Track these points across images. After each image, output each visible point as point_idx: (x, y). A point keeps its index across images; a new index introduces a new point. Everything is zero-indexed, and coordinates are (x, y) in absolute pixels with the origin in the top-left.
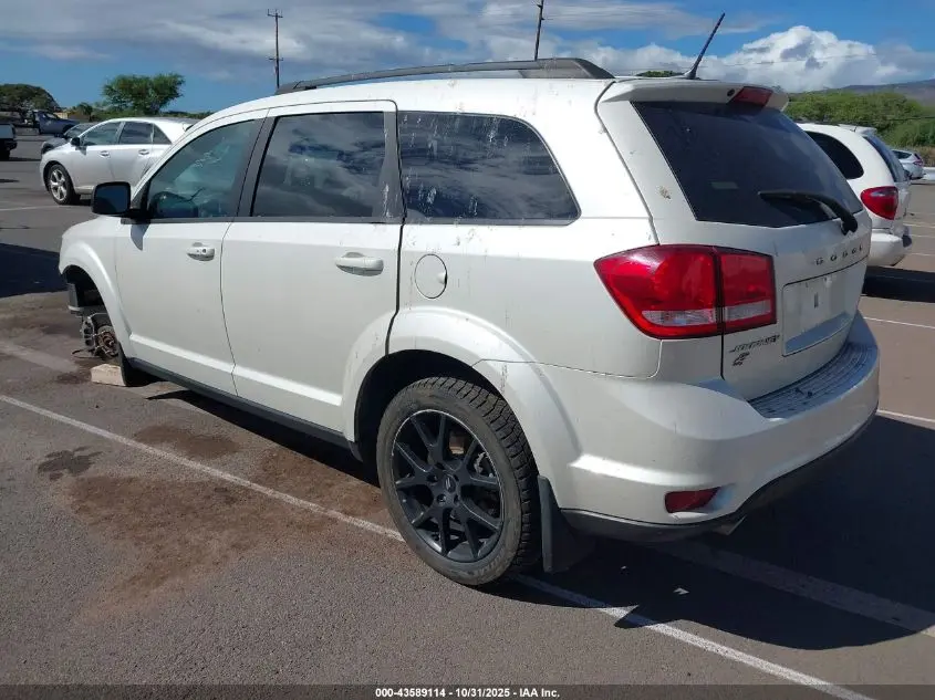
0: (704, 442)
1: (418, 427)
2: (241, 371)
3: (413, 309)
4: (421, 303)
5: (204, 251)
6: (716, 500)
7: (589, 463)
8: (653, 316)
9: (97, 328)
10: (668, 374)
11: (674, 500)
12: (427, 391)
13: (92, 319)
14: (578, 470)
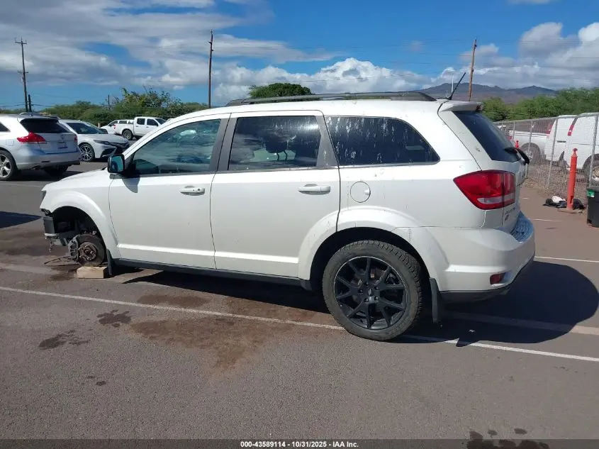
0: (506, 252)
1: (351, 266)
2: (219, 254)
3: (350, 208)
4: (354, 205)
5: (199, 190)
6: (505, 278)
7: (453, 268)
8: (481, 200)
9: (80, 244)
10: (488, 225)
11: (494, 278)
12: (360, 247)
13: (77, 239)
14: (450, 272)
